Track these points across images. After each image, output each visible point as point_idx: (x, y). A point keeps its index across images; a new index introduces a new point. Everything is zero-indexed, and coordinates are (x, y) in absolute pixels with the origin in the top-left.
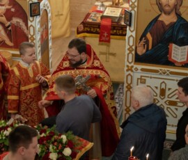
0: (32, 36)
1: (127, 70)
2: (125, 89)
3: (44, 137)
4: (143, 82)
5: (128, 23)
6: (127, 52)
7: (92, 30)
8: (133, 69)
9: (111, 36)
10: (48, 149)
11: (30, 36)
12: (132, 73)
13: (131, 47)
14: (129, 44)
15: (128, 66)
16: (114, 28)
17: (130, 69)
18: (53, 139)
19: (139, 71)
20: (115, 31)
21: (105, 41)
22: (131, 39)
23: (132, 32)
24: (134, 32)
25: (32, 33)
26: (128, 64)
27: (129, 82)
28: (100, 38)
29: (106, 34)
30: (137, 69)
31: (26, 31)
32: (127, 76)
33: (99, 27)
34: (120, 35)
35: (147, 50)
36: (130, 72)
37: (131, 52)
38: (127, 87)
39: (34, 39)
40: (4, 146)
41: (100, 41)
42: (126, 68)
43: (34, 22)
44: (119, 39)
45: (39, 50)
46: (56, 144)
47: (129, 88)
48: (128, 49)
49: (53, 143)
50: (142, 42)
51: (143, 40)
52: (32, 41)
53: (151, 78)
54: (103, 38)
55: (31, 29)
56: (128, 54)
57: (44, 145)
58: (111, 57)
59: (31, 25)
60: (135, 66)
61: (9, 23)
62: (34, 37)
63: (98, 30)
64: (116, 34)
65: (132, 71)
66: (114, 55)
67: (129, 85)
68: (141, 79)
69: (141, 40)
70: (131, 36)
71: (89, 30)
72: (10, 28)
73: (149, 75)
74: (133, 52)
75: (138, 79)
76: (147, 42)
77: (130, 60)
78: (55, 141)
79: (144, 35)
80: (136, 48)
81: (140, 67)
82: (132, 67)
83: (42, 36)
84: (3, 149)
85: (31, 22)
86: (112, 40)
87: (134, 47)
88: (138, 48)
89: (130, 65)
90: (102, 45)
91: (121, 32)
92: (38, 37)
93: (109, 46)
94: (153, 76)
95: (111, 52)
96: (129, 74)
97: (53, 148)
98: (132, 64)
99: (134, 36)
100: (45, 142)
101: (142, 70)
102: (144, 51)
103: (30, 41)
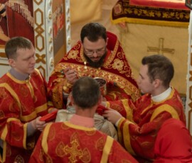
0: (39, 26)
1: (191, 79)
2: (188, 108)
6: (191, 50)
7: (136, 12)
11: (35, 27)
15: (191, 73)
20: (172, 14)
25: (39, 22)
31: (29, 18)
32: (190, 88)
34: (180, 20)
38: (189, 105)
39: (43, 31)
42: (189, 76)
43: (43, 4)
44: (179, 27)
48: (191, 47)
52: (40, 34)
55: (38, 15)
58: (166, 54)
59: (38, 10)
62: (43, 27)
63: (145, 12)
66: (170, 51)
71: (130, 12)
83: (55, 25)
85: (38, 4)
91: (181, 16)
92: (49, 27)
95: (165, 47)
103: (36, 34)
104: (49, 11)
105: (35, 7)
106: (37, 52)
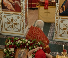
0: (22, 7)
1: (56, 19)
2: (55, 25)
3: (32, 43)
4: (62, 22)
5: (57, 2)
6: (56, 12)
8: (58, 18)
9: (49, 6)
10: (34, 47)
11: (21, 7)
12: (58, 20)
13: (58, 10)
14: (57, 9)
15: (56, 17)
16: (49, 3)
17: (57, 18)
18: (35, 44)
19: (61, 19)
20: (50, 4)
21: (46, 8)
22: (58, 7)
23: (58, 5)
24: (59, 5)
25: (22, 6)
26: (57, 16)
27: (57, 23)
28: (45, 7)
29: (47, 6)
30: (60, 18)
31: (20, 5)
32: (56, 20)
33: (44, 3)
34: (52, 6)
35: (64, 11)
36: (57, 19)
37: (58, 12)
38: (56, 24)
39: (23, 8)
40: (18, 46)
41: (45, 8)
42: (56, 18)
43: (23, 2)
45: (24, 12)
46: (36, 45)
47: (57, 25)
48: (57, 11)
49: (35, 45)
50: (62, 9)
51: (62, 8)
52: (22, 9)
53: (65, 21)
54: (46, 7)
56: (57, 13)
57: (32, 46)
58: (48, 14)
59: (22, 3)
60: (59, 17)
61: (14, 2)
62: (23, 7)
63: (44, 4)
64: (50, 6)
65: (58, 19)
66: (49, 13)
67: (57, 24)
68: (61, 21)
69: (61, 7)
70: (58, 6)
71: (41, 4)
72: (14, 4)
73: (64, 20)
74: (59, 12)
75: (60, 21)
76: (63, 8)
77: (57, 15)
78: (36, 44)
79: (62, 6)
80: (59, 11)
81: (61, 17)
82: (58, 17)
83: (25, 7)
84: (17, 48)
85: (22, 2)
86: (49, 8)
87: (59, 10)
88: (60, 11)
89: (57, 17)
90: (45, 10)
93: (48, 10)
94: (65, 20)
95: (48, 12)
96: (57, 20)
97: (35, 47)
98: (58, 16)
99: (59, 6)
100: (32, 45)
101: (62, 18)
102: (62, 11)
103: (21, 9)
104: (24, 4)
105: (21, 3)
106: (22, 13)
